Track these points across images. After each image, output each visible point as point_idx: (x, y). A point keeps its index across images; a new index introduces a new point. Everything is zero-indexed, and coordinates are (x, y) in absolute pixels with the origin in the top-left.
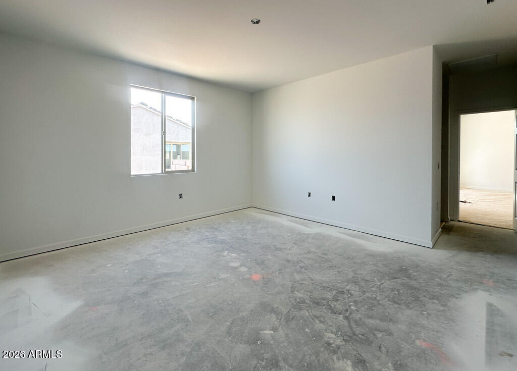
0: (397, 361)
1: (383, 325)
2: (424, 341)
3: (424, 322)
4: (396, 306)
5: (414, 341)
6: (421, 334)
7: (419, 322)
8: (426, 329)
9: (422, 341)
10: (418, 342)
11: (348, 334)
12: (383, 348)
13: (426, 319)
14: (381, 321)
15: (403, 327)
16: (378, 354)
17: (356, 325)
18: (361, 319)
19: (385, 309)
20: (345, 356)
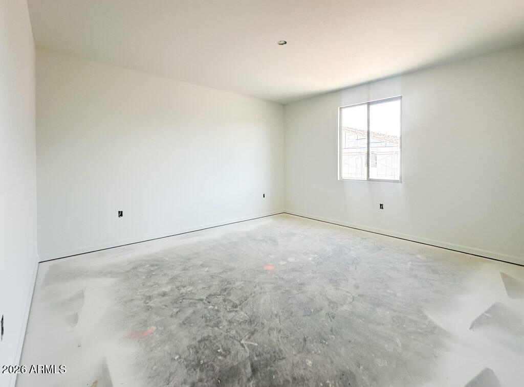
0: (152, 309)
1: (183, 316)
2: (152, 333)
3: (167, 347)
4: (199, 338)
5: (156, 326)
6: (159, 335)
7: (170, 342)
8: (160, 342)
9: (153, 331)
10: (155, 328)
11: (187, 296)
12: (164, 307)
13: (169, 352)
14: (187, 317)
15: (173, 327)
16: (163, 303)
17: (191, 303)
18: (196, 307)
19: (199, 327)
20: (172, 290)
